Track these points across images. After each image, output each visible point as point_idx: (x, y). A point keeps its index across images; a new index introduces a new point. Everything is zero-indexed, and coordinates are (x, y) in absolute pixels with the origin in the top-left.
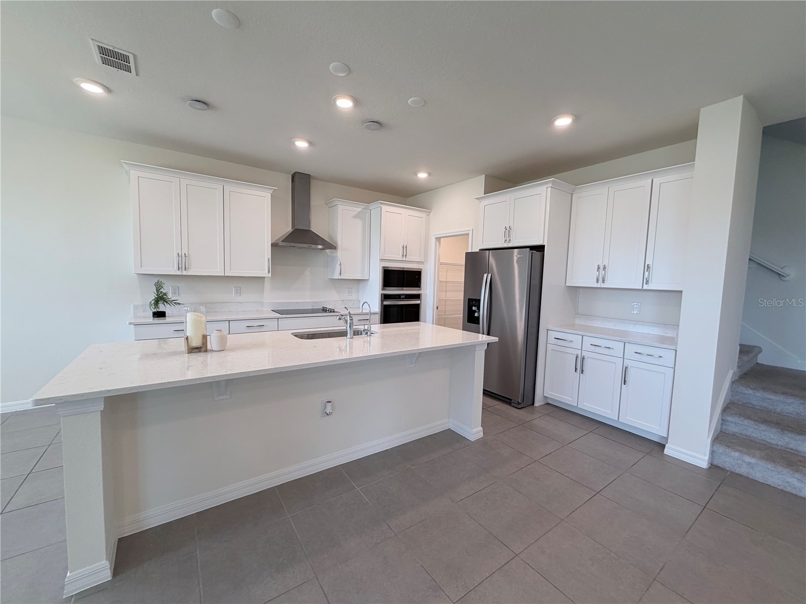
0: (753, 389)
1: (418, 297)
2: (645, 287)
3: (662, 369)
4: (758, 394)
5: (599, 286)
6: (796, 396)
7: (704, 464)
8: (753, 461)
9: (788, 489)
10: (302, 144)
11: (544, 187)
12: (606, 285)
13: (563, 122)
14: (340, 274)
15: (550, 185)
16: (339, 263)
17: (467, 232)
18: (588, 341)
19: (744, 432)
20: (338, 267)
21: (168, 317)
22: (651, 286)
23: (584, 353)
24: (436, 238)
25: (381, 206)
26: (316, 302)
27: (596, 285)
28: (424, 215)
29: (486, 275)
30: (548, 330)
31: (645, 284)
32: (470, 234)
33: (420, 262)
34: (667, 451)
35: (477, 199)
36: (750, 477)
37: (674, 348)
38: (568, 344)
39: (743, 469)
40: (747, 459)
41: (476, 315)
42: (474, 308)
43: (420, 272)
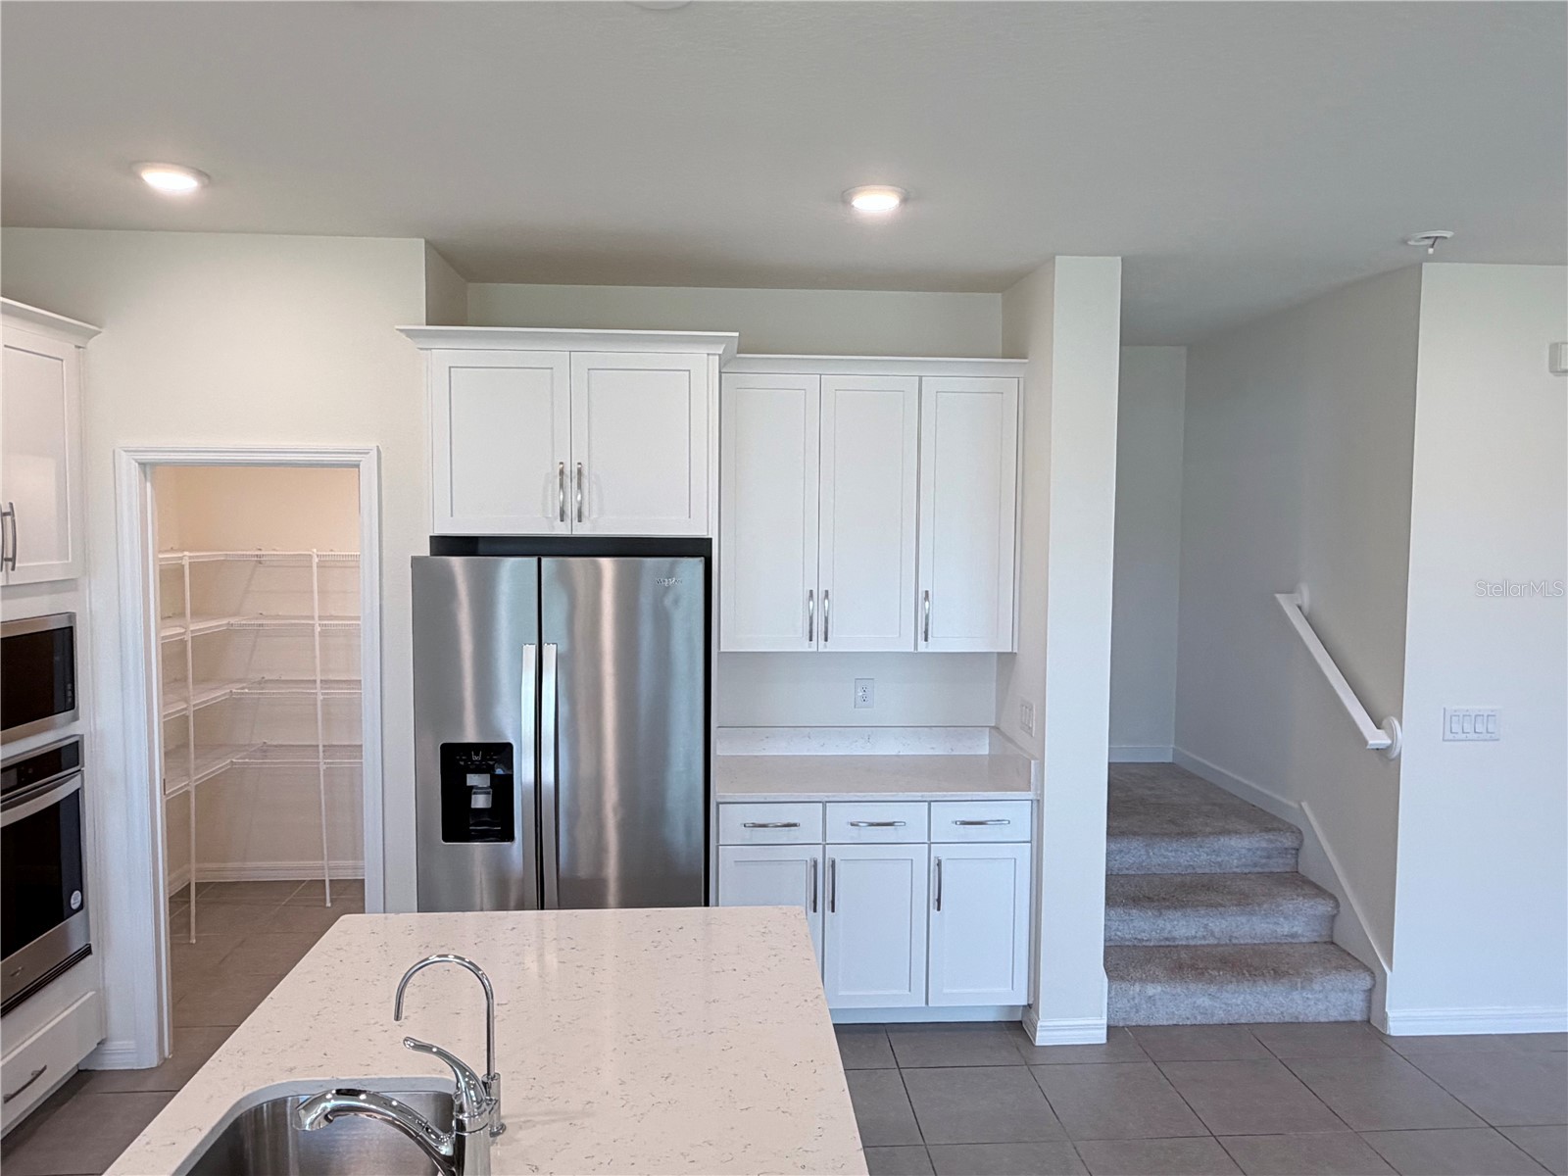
2: (922, 647)
3: (1006, 851)
5: (815, 649)
7: (1100, 1037)
12: (831, 647)
13: (876, 203)
15: (718, 350)
17: (354, 458)
18: (839, 815)
22: (933, 646)
23: (832, 852)
24: (143, 465)
27: (805, 647)
28: (65, 347)
29: (530, 652)
30: (718, 804)
31: (921, 636)
32: (368, 465)
33: (66, 585)
34: (1042, 1038)
35: (409, 333)
36: (1152, 1023)
37: (1031, 795)
38: (784, 835)
39: (1142, 1013)
40: (1152, 990)
41: (480, 801)
42: (473, 780)
43: (68, 633)
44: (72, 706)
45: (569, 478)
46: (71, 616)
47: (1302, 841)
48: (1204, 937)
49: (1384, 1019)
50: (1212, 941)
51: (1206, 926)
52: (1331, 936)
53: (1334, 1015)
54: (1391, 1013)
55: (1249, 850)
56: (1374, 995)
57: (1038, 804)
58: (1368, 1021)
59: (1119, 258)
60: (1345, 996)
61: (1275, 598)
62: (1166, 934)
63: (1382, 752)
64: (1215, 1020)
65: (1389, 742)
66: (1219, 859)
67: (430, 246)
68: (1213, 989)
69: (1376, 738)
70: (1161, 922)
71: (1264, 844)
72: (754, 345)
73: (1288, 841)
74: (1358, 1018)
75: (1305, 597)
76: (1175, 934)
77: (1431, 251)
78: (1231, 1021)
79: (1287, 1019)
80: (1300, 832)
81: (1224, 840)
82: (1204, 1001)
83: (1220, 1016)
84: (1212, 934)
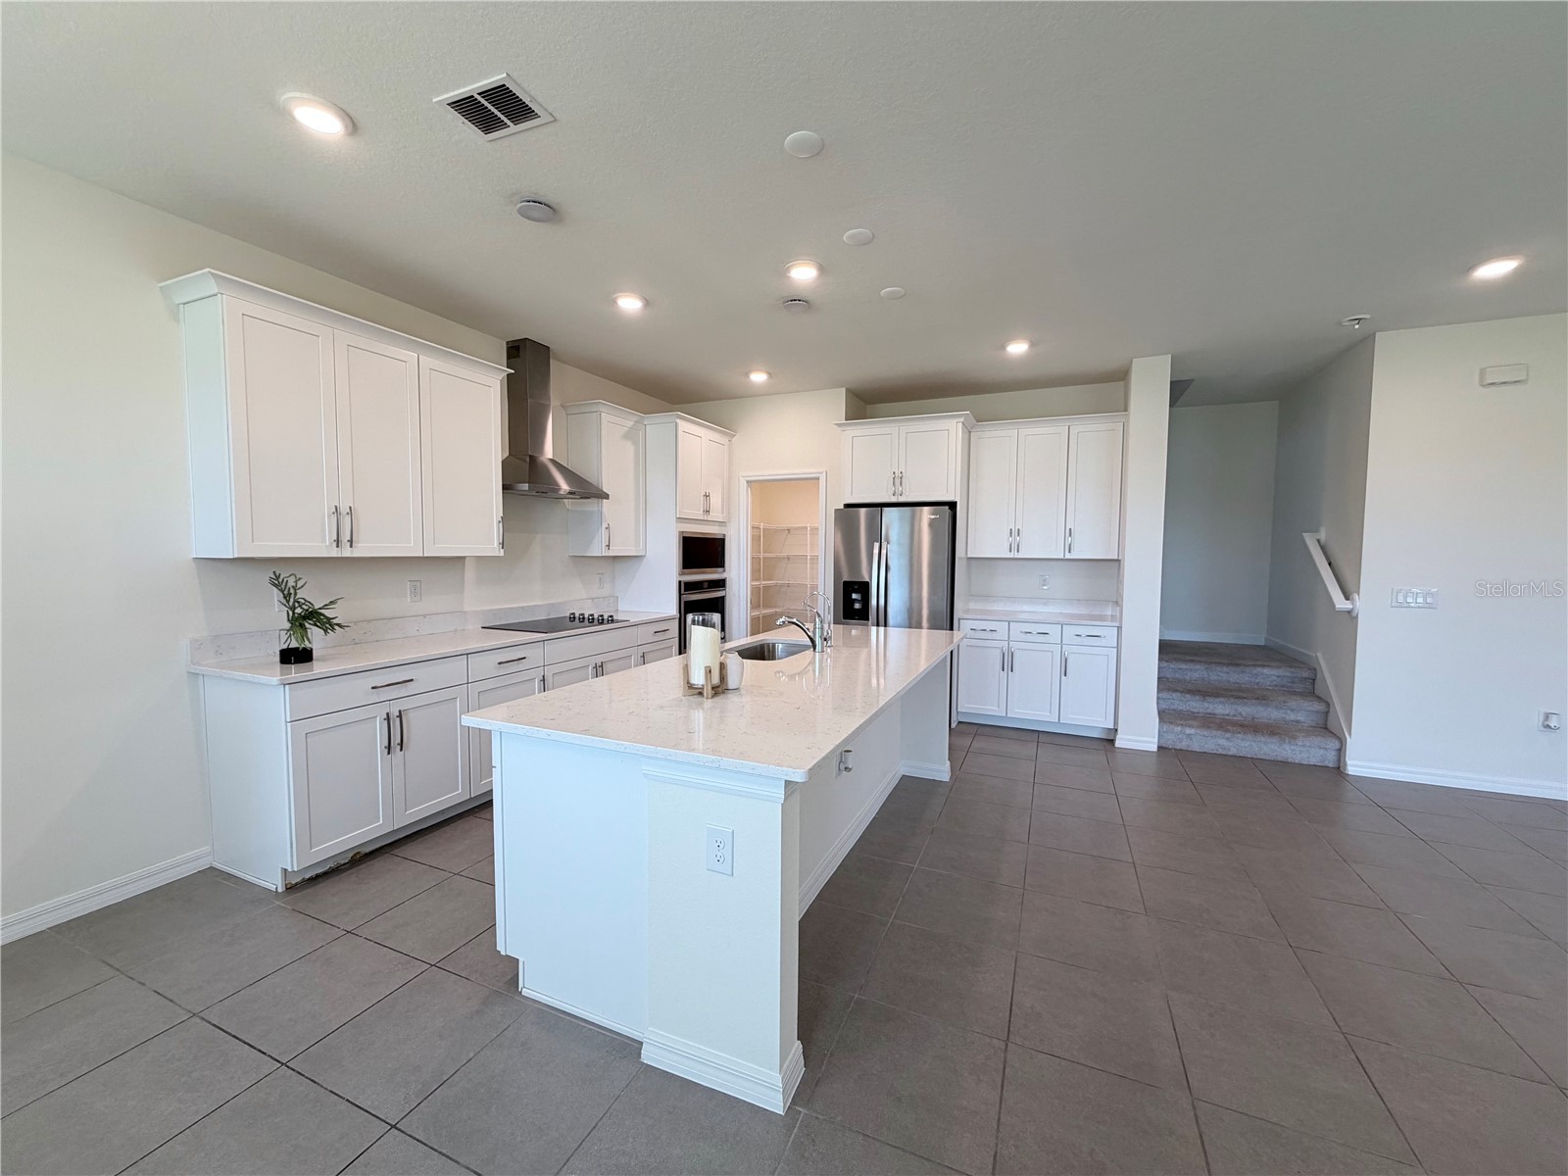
0: (1167, 661)
1: (720, 584)
2: (1068, 556)
3: (1105, 651)
4: (1172, 666)
5: (1012, 556)
6: (1200, 662)
7: (1155, 750)
8: (1193, 731)
9: (1220, 751)
10: (630, 304)
11: (954, 421)
12: (1020, 555)
13: (1018, 348)
14: (609, 546)
15: (962, 420)
16: (604, 525)
17: (818, 475)
18: (1017, 628)
19: (1172, 707)
20: (604, 533)
21: (317, 660)
22: (1073, 555)
23: (1012, 645)
24: (748, 482)
25: (678, 421)
26: (553, 605)
27: (1007, 555)
28: (724, 440)
29: (877, 545)
30: (959, 619)
31: (1067, 550)
32: (823, 478)
33: (722, 523)
34: (1118, 744)
35: (839, 425)
36: (1190, 749)
37: (1117, 624)
38: (989, 635)
39: (1184, 743)
40: (1188, 731)
41: (857, 606)
42: (854, 596)
43: (723, 540)
44: (723, 566)
45: (898, 479)
46: (724, 535)
47: (1316, 675)
48: (1235, 716)
49: (1345, 764)
50: (1240, 718)
51: (1236, 710)
52: (1326, 725)
53: (1313, 761)
54: (1349, 762)
55: (1278, 677)
56: (1341, 751)
57: (1119, 628)
58: (1339, 768)
59: (1170, 356)
60: (1322, 752)
61: (1302, 536)
62: (1209, 711)
63: (1349, 612)
64: (1230, 753)
65: (1351, 607)
66: (1257, 681)
67: (848, 391)
68: (1228, 735)
69: (1341, 603)
70: (1206, 705)
71: (1288, 674)
72: (982, 418)
73: (1305, 674)
74: (1331, 765)
75: (1322, 535)
76: (1216, 712)
77: (1357, 327)
78: (1241, 755)
79: (1280, 759)
80: (1315, 670)
81: (1260, 670)
82: (1222, 742)
83: (1233, 751)
84: (1240, 714)
